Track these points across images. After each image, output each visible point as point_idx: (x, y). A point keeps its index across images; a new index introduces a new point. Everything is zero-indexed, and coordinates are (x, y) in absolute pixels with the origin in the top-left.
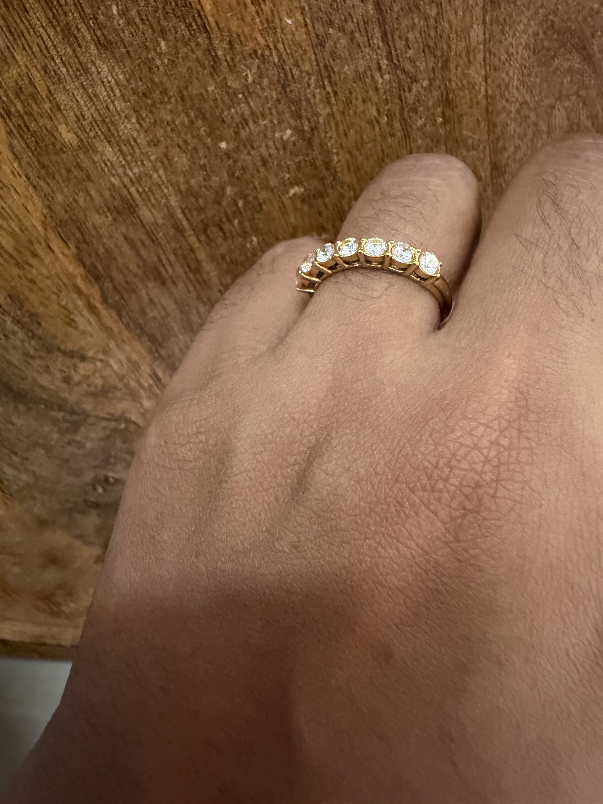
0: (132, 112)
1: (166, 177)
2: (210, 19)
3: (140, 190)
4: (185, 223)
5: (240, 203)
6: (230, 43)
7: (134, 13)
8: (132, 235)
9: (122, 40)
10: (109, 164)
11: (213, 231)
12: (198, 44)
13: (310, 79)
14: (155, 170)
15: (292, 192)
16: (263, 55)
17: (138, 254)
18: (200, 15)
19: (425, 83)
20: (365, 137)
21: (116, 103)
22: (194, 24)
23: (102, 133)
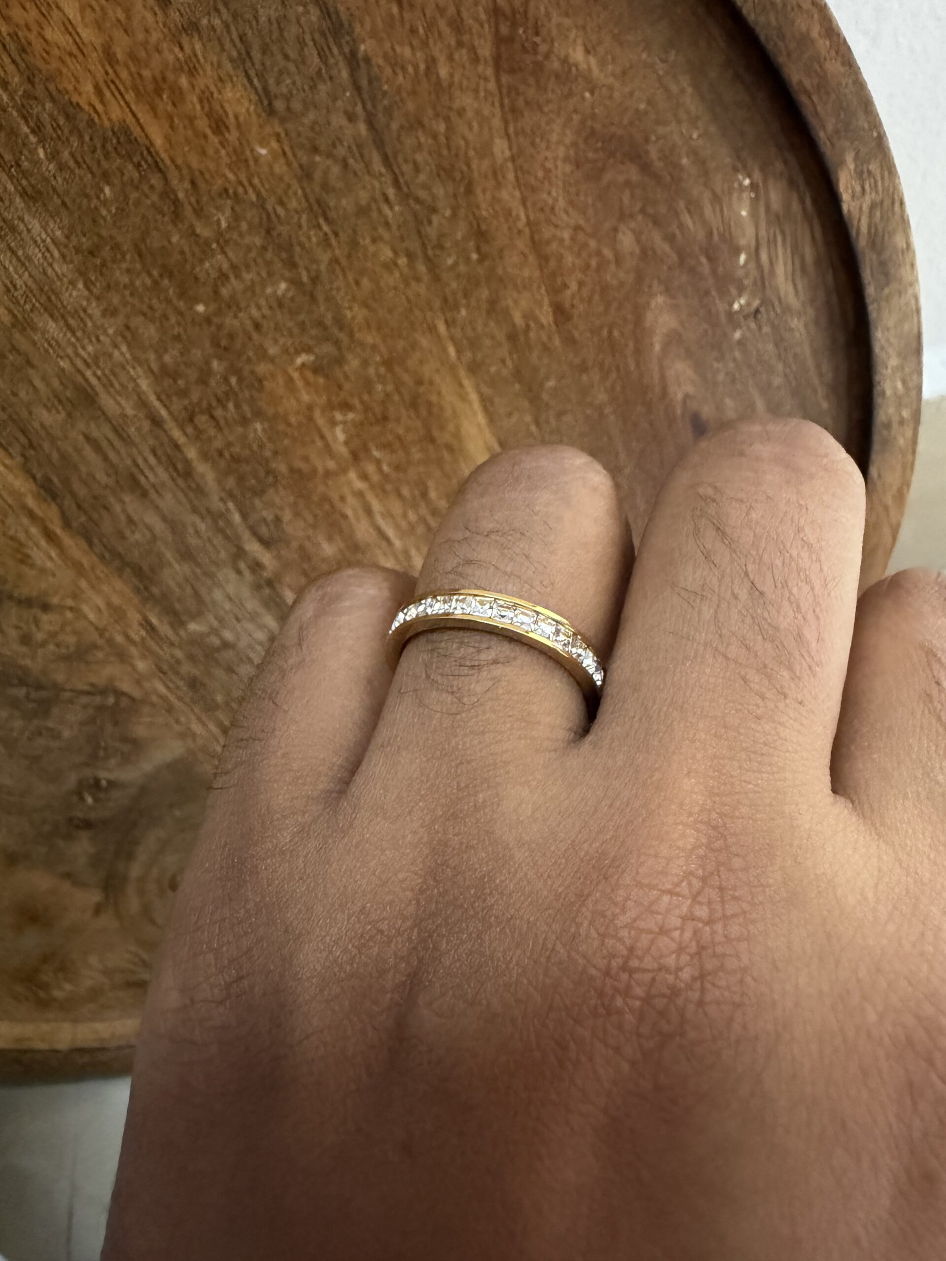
0: (77, 275)
1: (132, 354)
2: (163, 155)
3: (99, 373)
4: (163, 412)
5: (233, 380)
6: (193, 183)
7: (66, 155)
8: (95, 434)
9: (54, 190)
10: (54, 343)
11: (202, 420)
12: (152, 187)
13: (299, 219)
14: (116, 346)
15: (299, 361)
16: (236, 194)
17: (106, 458)
18: (150, 152)
19: (448, 213)
20: (382, 284)
21: (56, 266)
22: (143, 163)
23: (42, 305)
